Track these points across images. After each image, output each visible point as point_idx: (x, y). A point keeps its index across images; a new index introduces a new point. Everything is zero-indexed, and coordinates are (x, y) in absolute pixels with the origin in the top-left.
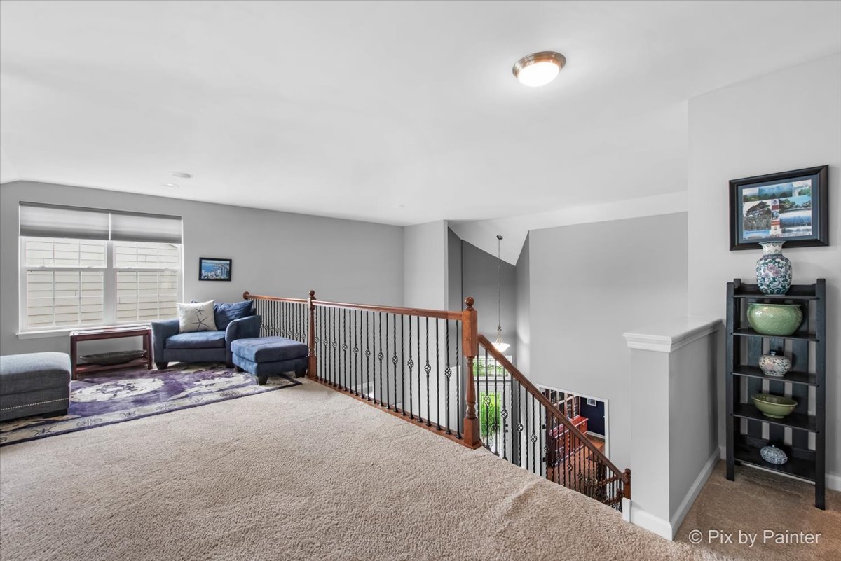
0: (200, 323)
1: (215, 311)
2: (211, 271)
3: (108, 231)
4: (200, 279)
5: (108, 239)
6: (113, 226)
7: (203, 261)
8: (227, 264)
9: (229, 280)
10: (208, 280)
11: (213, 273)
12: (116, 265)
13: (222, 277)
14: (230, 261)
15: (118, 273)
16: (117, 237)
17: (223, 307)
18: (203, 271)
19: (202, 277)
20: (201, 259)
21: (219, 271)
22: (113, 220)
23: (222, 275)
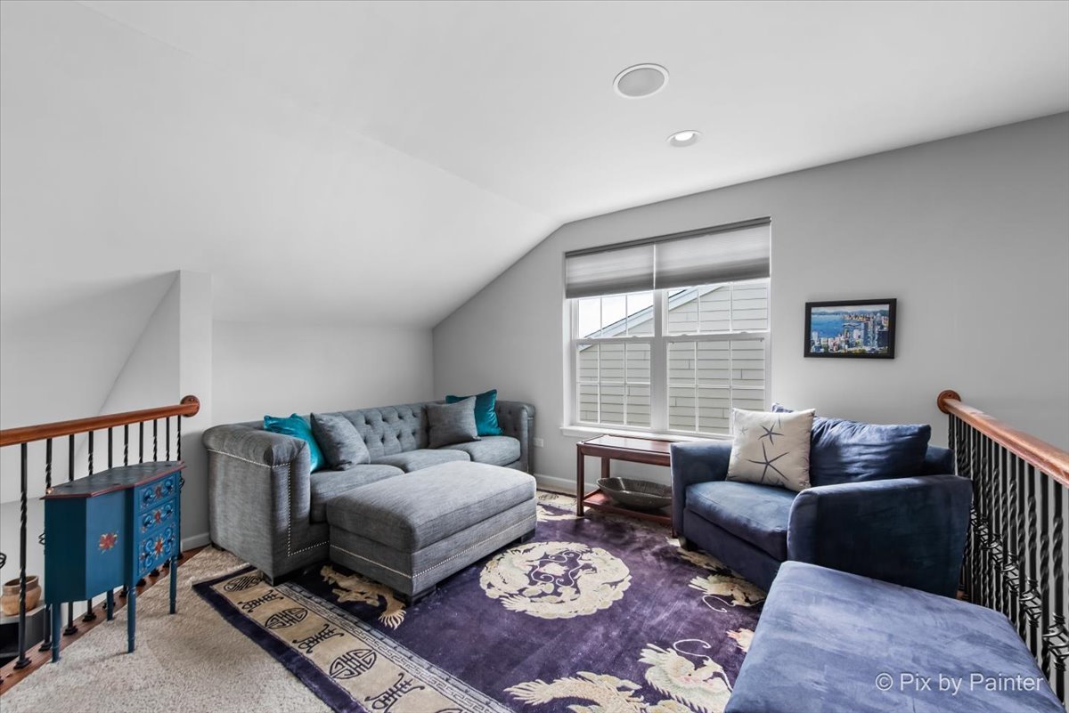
0: (768, 464)
1: (814, 438)
2: (834, 334)
3: (652, 274)
4: (808, 354)
5: (652, 288)
6: (659, 264)
7: (814, 310)
8: (883, 313)
9: (890, 355)
10: (827, 355)
11: (840, 339)
12: (667, 332)
13: (867, 349)
14: (893, 303)
15: (669, 346)
16: (665, 281)
17: (834, 431)
18: (814, 336)
19: (813, 350)
20: (809, 306)
21: (856, 333)
22: (659, 254)
23: (866, 343)
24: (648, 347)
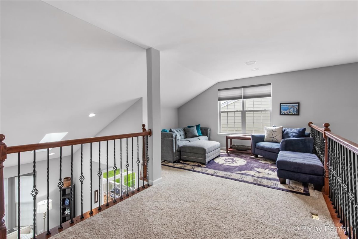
0: (273, 138)
1: (283, 132)
2: (286, 110)
3: (242, 95)
4: (280, 114)
5: (242, 99)
6: (244, 93)
7: (282, 105)
8: (297, 105)
9: (298, 114)
10: (285, 115)
11: (288, 111)
12: (246, 109)
13: (294, 113)
14: (299, 103)
15: (246, 113)
16: (245, 97)
17: (287, 130)
18: (282, 110)
19: (282, 114)
20: (281, 104)
21: (291, 110)
22: (244, 90)
23: (293, 112)
24: (241, 113)
